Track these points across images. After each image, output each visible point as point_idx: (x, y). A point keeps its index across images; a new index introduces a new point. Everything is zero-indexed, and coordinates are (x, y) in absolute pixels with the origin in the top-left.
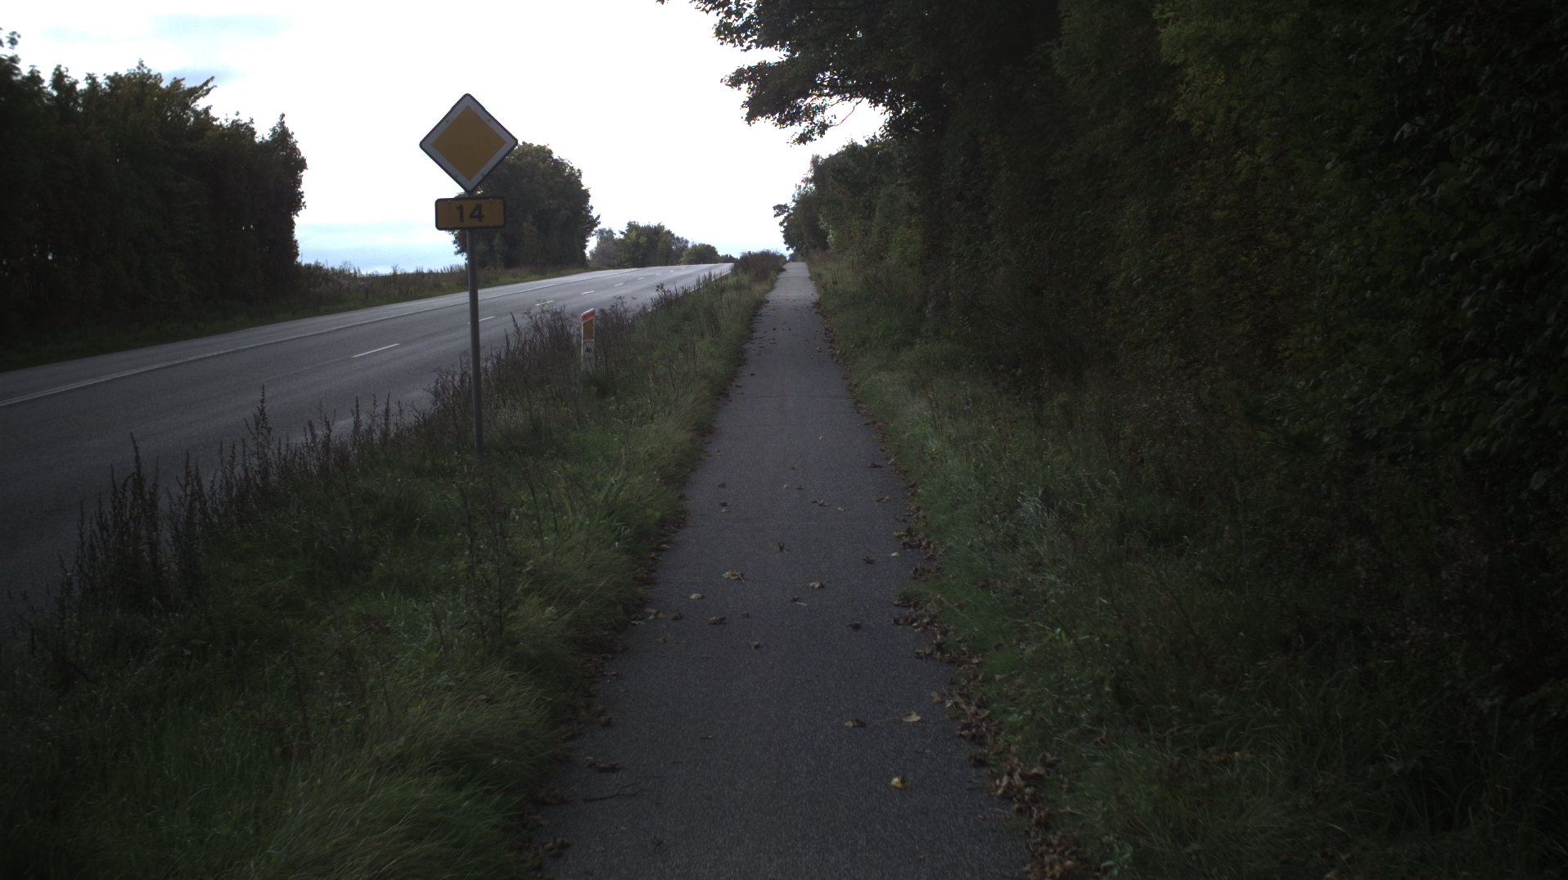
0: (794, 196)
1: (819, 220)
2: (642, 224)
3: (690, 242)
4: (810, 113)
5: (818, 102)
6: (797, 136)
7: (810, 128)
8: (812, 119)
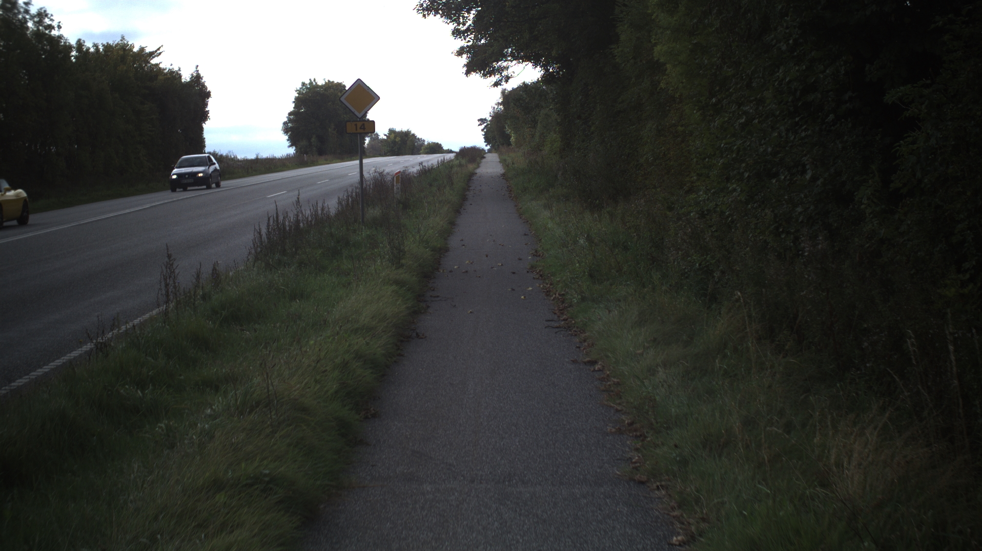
0: (490, 113)
1: (505, 128)
2: (397, 130)
3: (426, 141)
4: (500, 70)
5: (505, 64)
6: (493, 83)
7: (500, 79)
8: (501, 74)
